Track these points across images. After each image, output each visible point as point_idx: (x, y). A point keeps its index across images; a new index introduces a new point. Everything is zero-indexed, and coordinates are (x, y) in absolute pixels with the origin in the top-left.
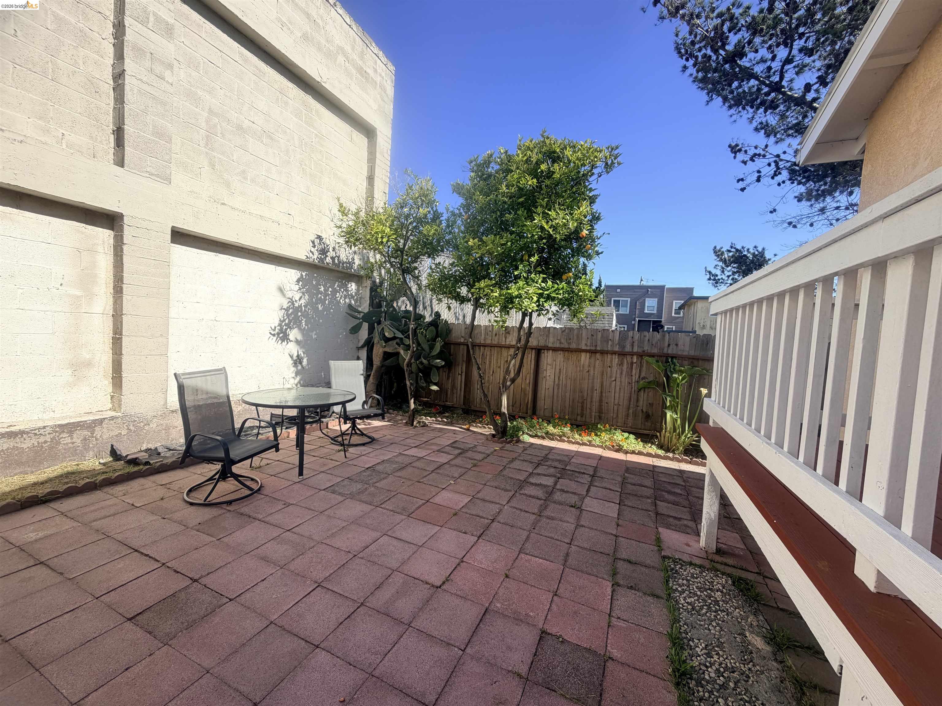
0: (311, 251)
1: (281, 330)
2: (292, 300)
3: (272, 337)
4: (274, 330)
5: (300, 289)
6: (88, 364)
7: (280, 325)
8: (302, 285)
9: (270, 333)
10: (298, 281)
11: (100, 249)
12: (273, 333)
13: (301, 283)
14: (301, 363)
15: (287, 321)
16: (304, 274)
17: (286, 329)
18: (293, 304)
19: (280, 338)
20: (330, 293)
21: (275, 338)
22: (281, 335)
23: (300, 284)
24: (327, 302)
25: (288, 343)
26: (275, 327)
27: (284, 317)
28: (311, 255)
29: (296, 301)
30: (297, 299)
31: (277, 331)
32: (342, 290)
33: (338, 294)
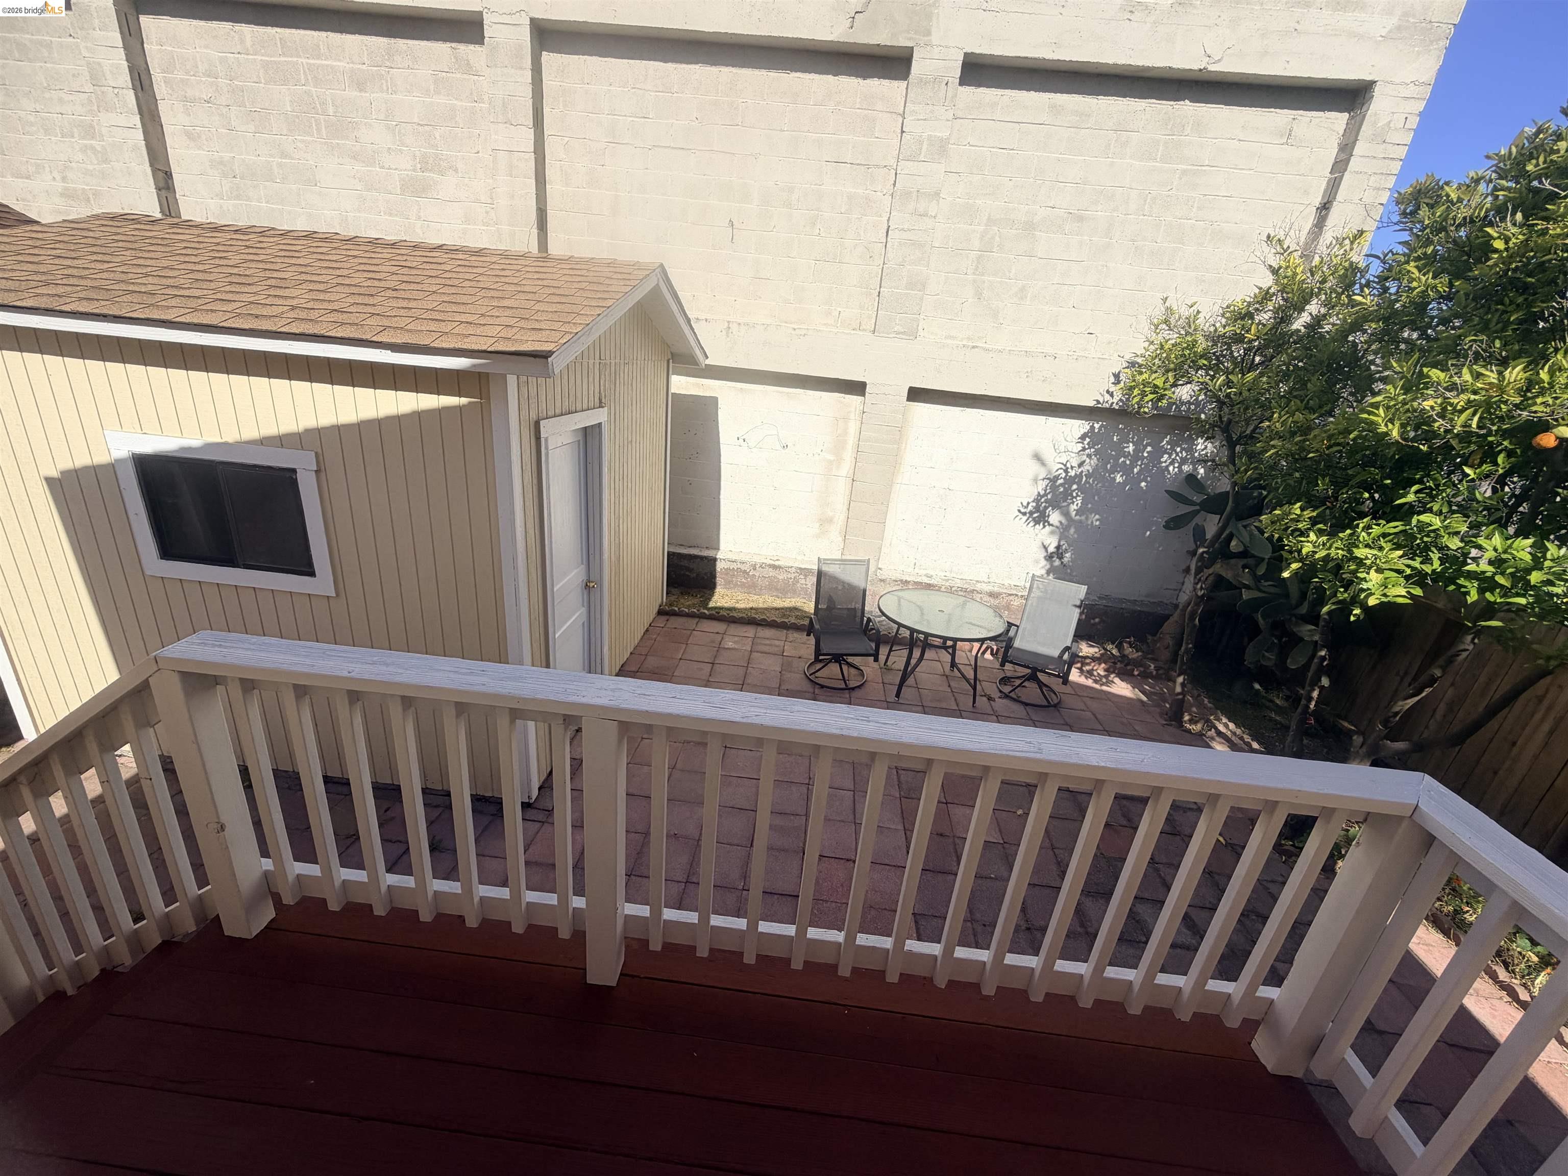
0: (1108, 392)
1: (1037, 509)
2: (1065, 465)
3: (1021, 516)
4: (1026, 507)
5: (1084, 449)
6: (830, 521)
7: (1037, 500)
8: (1088, 444)
9: (1019, 511)
10: (1083, 437)
11: (852, 416)
12: (1023, 510)
13: (1088, 440)
14: (1061, 557)
15: (1049, 496)
16: (1097, 426)
17: (1046, 508)
18: (1066, 471)
19: (1034, 519)
20: (1145, 454)
21: (1025, 518)
22: (1035, 515)
23: (1086, 442)
24: (1135, 470)
25: (1044, 527)
26: (1028, 503)
27: (1045, 491)
28: (1107, 397)
29: (1072, 467)
30: (1075, 464)
31: (1030, 508)
32: (1178, 449)
33: (1166, 456)
